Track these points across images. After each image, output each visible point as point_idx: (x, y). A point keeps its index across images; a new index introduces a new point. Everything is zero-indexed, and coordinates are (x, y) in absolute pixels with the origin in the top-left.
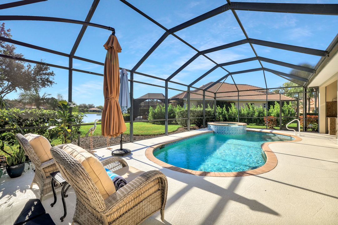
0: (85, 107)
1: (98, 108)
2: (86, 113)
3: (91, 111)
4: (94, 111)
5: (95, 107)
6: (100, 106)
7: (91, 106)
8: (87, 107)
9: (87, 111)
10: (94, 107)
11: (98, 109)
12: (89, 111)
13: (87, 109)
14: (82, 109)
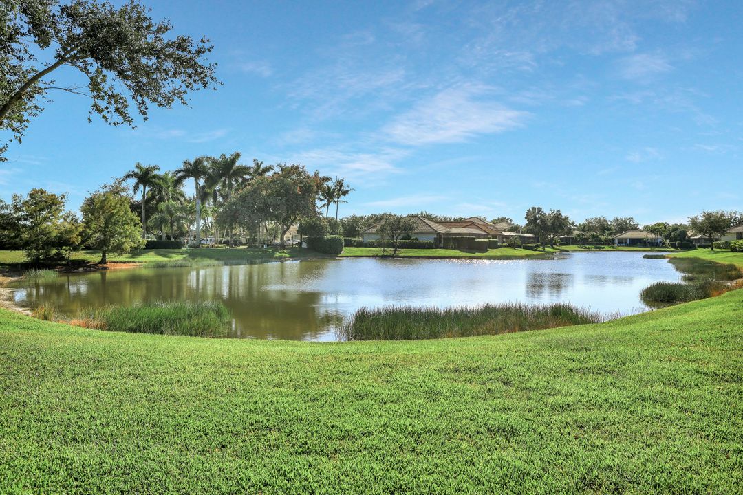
0: (604, 227)
1: (652, 230)
2: (607, 248)
3: (623, 243)
4: (635, 243)
5: (640, 227)
6: (660, 224)
7: (624, 226)
8: (609, 229)
9: (611, 243)
10: (634, 228)
11: (650, 236)
12: (617, 241)
13: (610, 234)
14: (593, 236)
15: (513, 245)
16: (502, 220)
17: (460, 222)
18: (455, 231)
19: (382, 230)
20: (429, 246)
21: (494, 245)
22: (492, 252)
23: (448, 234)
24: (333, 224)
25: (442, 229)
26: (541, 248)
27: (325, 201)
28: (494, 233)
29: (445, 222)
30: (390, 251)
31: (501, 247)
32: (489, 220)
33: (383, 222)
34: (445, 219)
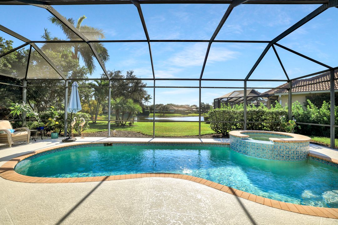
15: (195, 113)
16: (194, 105)
17: (182, 106)
18: (180, 109)
19: (160, 109)
20: (173, 113)
21: (190, 113)
22: (189, 115)
23: (178, 110)
24: (147, 107)
25: (176, 109)
26: (204, 114)
27: (145, 101)
28: (191, 110)
29: (177, 106)
30: (162, 114)
31: (192, 113)
32: (190, 105)
33: (160, 107)
34: (178, 105)
